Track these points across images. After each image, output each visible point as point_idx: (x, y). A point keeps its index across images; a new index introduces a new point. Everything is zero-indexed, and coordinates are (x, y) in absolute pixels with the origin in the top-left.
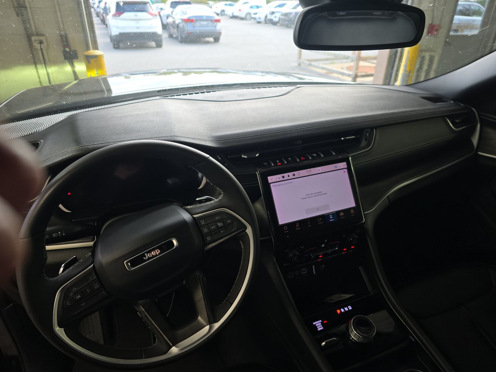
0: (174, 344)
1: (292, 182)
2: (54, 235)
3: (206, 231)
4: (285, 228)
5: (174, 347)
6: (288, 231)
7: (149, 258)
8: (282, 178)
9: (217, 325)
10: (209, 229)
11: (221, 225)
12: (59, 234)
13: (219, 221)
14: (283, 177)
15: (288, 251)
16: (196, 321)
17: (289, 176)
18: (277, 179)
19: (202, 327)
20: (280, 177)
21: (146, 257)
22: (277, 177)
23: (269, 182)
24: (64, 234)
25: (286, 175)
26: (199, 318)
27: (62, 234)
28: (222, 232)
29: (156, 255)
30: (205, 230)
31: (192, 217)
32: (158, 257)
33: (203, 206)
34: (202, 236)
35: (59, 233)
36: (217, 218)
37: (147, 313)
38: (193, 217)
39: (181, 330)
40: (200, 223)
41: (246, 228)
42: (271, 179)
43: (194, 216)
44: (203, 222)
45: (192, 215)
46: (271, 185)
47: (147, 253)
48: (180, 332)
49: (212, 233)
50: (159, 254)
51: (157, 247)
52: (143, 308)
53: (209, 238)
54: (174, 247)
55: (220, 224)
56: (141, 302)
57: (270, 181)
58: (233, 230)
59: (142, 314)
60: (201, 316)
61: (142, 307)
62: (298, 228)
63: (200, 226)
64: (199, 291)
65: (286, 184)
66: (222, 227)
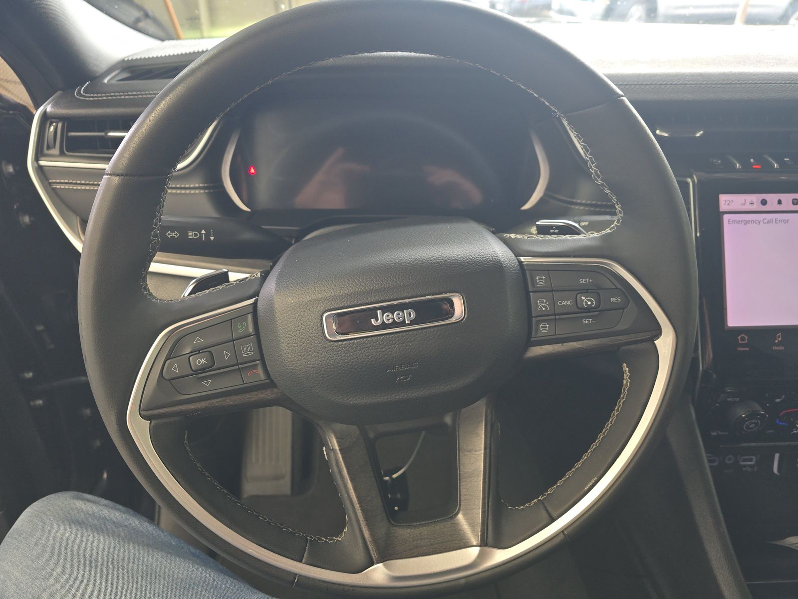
0: (383, 559)
1: (786, 221)
2: (191, 234)
3: (544, 307)
4: (743, 339)
5: (381, 565)
6: (747, 349)
7: (384, 326)
8: (761, 205)
9: (500, 556)
10: (553, 304)
11: (589, 303)
12: (201, 235)
13: (586, 291)
14: (764, 202)
15: (738, 399)
16: (449, 523)
17: (780, 202)
18: (744, 204)
19: (461, 544)
20: (755, 201)
21: (377, 320)
22: (745, 200)
23: (721, 210)
24: (212, 238)
25: (773, 198)
26: (460, 516)
27: (208, 235)
28: (585, 322)
29: (403, 323)
30: (541, 305)
31: (517, 259)
32: (407, 328)
33: (551, 241)
34: (528, 315)
35: (203, 232)
36: (582, 281)
37: (343, 458)
38: (520, 262)
39: (409, 531)
40: (534, 282)
41: (658, 332)
42: (726, 201)
43: (522, 259)
44: (541, 281)
45: (517, 255)
46: (726, 217)
47: (384, 310)
48: (404, 533)
49: (557, 317)
50: (412, 323)
51: (410, 303)
52: (338, 442)
53: (544, 329)
54: (453, 320)
55: (587, 301)
56: (339, 426)
57: (723, 207)
58: (621, 327)
59: (332, 455)
60: (464, 515)
61: (337, 439)
62: (778, 345)
63: (530, 290)
64: (477, 453)
65: (768, 222)
66: (589, 309)
